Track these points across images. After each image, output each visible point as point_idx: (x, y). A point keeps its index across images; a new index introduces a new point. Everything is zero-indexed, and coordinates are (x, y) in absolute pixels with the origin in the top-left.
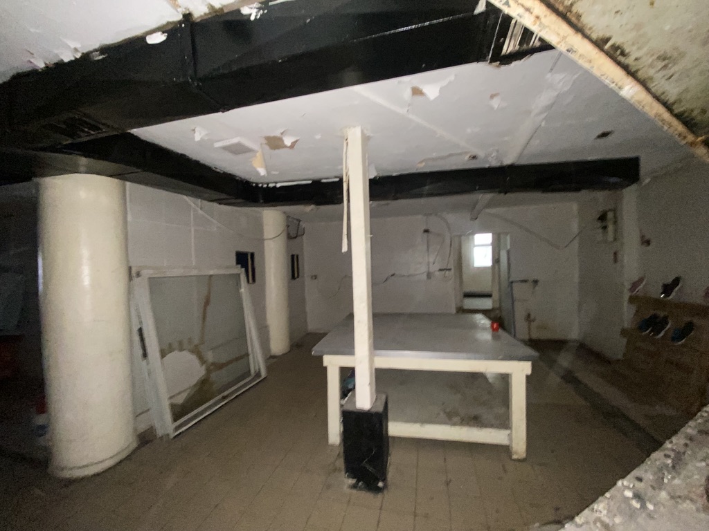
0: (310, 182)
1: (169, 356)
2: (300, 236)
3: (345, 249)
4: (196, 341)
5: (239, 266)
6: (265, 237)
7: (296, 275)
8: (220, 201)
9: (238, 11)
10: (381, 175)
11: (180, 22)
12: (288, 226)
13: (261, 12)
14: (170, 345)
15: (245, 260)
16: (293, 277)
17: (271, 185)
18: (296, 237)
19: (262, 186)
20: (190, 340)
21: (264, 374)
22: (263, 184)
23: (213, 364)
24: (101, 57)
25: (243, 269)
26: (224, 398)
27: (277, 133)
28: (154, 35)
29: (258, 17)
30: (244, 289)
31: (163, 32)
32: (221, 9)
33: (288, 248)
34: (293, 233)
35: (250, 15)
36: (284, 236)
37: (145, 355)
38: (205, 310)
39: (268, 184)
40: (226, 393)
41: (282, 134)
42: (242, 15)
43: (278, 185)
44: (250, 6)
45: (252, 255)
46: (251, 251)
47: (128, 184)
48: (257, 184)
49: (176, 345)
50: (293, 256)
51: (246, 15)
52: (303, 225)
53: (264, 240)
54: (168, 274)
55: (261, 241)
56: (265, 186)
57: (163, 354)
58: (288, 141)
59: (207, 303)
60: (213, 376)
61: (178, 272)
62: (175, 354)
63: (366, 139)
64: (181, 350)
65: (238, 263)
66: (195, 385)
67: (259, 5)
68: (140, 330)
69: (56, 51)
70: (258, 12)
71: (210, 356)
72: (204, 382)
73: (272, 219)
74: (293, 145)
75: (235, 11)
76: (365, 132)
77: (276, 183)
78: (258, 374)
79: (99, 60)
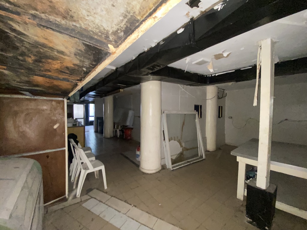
0: (234, 71)
1: (171, 141)
2: (224, 97)
3: (255, 104)
4: (179, 138)
5: (196, 111)
6: (207, 98)
7: (221, 116)
8: (191, 85)
9: (213, 9)
10: (282, 61)
11: (189, 22)
12: (218, 93)
13: (223, 5)
14: (171, 137)
15: (197, 108)
16: (219, 117)
17: (213, 75)
18: (222, 98)
19: (209, 76)
20: (178, 137)
21: (204, 157)
22: (209, 75)
23: (184, 148)
24: (163, 43)
25: (197, 112)
26: (188, 162)
27: (221, 52)
28: (180, 30)
29: (222, 8)
30: (197, 120)
31: (183, 28)
32: (205, 11)
33: (218, 102)
34: (221, 96)
35: (218, 9)
36: (216, 97)
37: (164, 139)
38: (183, 127)
39: (211, 75)
40: (189, 160)
41: (223, 52)
42: (214, 10)
43: (217, 75)
44: (218, 5)
45: (201, 106)
46: (201, 105)
47: (162, 82)
48: (207, 76)
49: (173, 138)
50: (219, 107)
51: (216, 9)
52: (226, 92)
53: (206, 100)
54: (172, 113)
55: (205, 100)
56: (210, 76)
57: (169, 141)
58: (225, 55)
59: (184, 124)
60: (184, 152)
61: (175, 112)
62: (173, 141)
63: (273, 44)
64: (175, 140)
65: (195, 109)
66: (179, 154)
67: (222, 3)
68: (163, 131)
69: (151, 44)
70: (222, 6)
71: (183, 144)
72: (181, 154)
73: (211, 90)
74: (228, 55)
75: (211, 9)
76: (273, 40)
77: (216, 74)
78: (202, 157)
79: (162, 44)
